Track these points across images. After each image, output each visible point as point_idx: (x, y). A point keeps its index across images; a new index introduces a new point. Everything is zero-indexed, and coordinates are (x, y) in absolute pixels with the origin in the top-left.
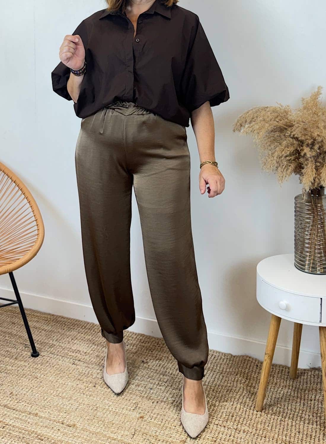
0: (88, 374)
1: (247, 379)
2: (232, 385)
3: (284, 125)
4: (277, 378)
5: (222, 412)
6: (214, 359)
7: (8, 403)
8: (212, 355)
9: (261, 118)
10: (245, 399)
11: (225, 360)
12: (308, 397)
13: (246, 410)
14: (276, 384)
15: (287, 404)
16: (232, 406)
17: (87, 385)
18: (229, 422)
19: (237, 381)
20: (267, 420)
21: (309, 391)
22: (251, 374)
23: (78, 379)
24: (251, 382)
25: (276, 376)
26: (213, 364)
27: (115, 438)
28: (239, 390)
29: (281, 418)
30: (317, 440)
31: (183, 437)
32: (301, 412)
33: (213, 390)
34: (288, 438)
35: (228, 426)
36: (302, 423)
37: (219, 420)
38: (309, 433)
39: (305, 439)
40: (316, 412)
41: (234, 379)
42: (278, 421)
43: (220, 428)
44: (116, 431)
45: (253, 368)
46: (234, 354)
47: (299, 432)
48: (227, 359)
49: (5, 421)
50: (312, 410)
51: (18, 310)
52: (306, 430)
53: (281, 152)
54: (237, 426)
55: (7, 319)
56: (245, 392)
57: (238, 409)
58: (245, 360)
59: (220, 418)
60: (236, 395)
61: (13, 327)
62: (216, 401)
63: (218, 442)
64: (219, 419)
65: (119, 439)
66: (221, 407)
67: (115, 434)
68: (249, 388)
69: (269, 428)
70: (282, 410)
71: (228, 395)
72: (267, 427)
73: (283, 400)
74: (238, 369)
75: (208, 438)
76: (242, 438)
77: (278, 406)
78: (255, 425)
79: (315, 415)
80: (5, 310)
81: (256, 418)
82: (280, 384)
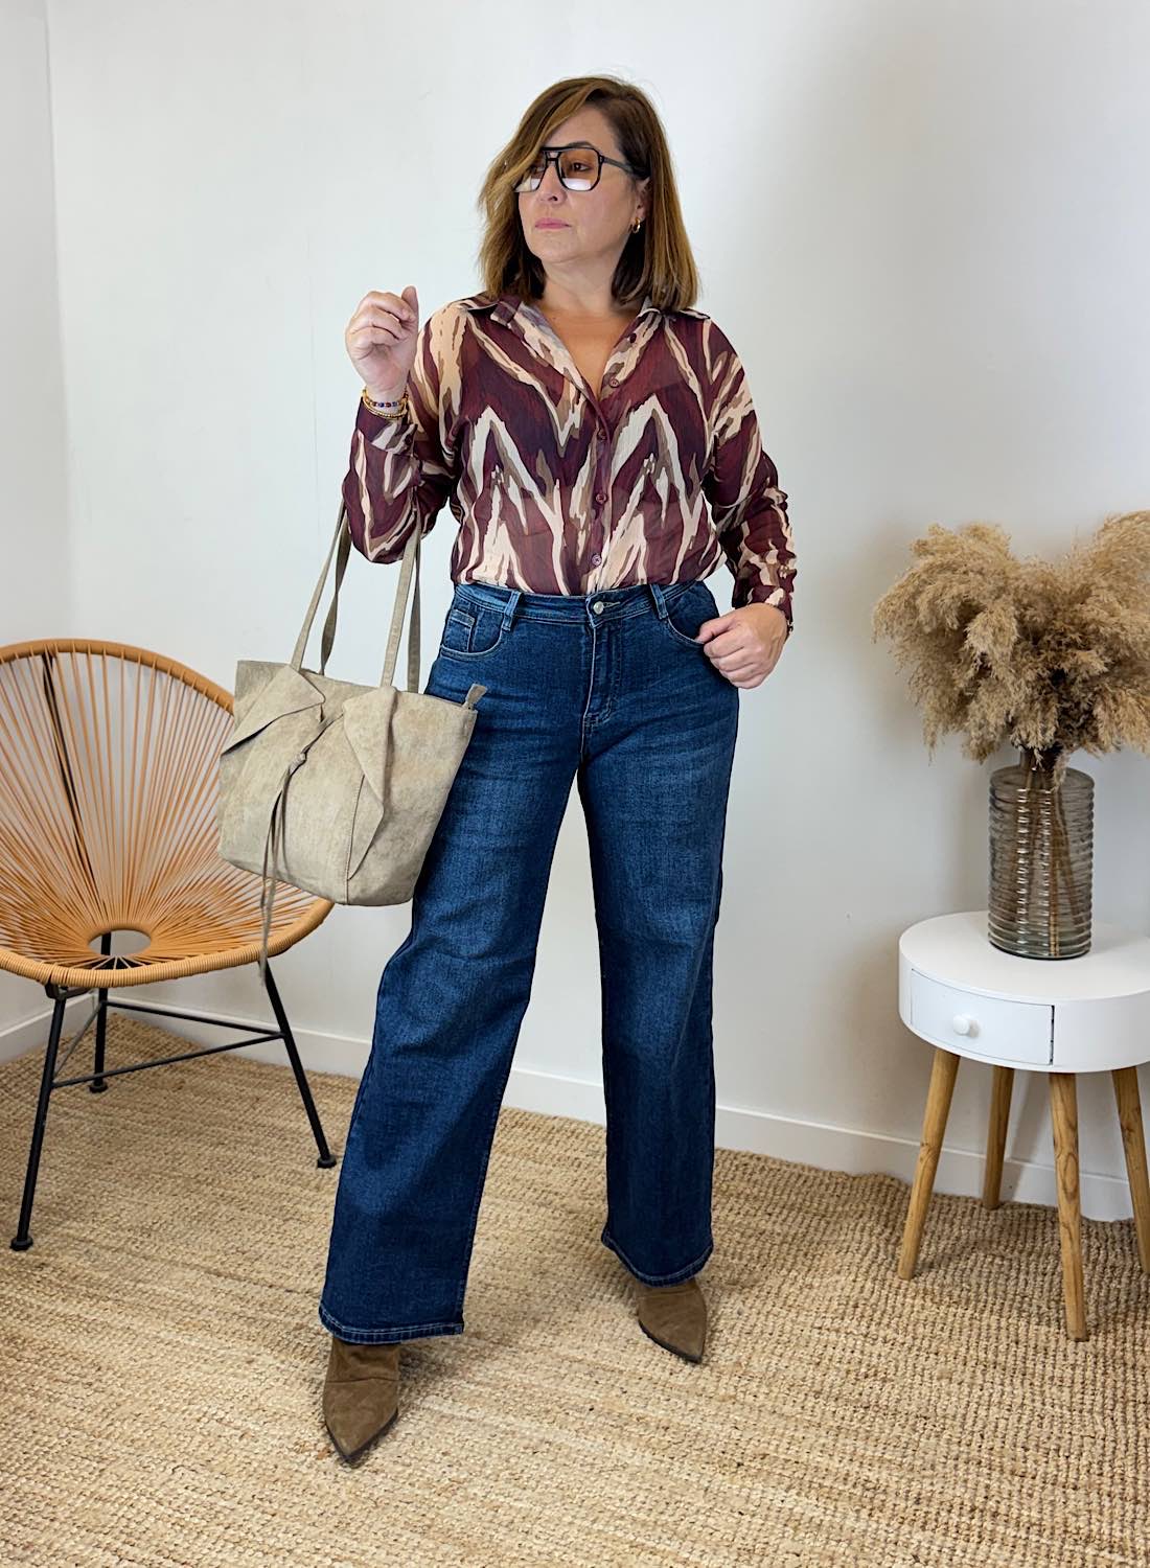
1: (886, 1226)
5: (828, 1296)
6: (803, 1185)
7: (314, 1285)
8: (800, 1176)
10: (882, 1272)
11: (832, 1188)
12: (1036, 1268)
13: (887, 1295)
14: (958, 1239)
15: (984, 1283)
16: (852, 1284)
18: (847, 1320)
20: (938, 1318)
21: (1039, 1256)
22: (896, 1217)
24: (897, 1234)
25: (957, 1222)
26: (800, 1196)
27: (580, 1358)
28: (868, 1250)
29: (971, 1312)
30: (1060, 1356)
32: (1018, 1298)
34: (991, 1356)
35: (847, 1327)
36: (1023, 1323)
37: (824, 1317)
38: (1041, 1345)
39: (1031, 1357)
40: (1056, 1298)
41: (853, 1225)
42: (966, 1319)
43: (828, 1335)
44: (580, 1343)
45: (900, 1204)
47: (1017, 1343)
48: (837, 1184)
49: (311, 1326)
50: (1046, 1294)
52: (1034, 1339)
54: (868, 1328)
57: (866, 1294)
58: (881, 1184)
59: (826, 1312)
65: (590, 1358)
67: (581, 1350)
68: (890, 1247)
69: (943, 1335)
70: (973, 1295)
71: (842, 1260)
72: (940, 1333)
73: (976, 1272)
74: (865, 1204)
76: (883, 1354)
78: (910, 1328)
79: (1053, 1304)
81: (912, 1312)
82: (968, 1238)
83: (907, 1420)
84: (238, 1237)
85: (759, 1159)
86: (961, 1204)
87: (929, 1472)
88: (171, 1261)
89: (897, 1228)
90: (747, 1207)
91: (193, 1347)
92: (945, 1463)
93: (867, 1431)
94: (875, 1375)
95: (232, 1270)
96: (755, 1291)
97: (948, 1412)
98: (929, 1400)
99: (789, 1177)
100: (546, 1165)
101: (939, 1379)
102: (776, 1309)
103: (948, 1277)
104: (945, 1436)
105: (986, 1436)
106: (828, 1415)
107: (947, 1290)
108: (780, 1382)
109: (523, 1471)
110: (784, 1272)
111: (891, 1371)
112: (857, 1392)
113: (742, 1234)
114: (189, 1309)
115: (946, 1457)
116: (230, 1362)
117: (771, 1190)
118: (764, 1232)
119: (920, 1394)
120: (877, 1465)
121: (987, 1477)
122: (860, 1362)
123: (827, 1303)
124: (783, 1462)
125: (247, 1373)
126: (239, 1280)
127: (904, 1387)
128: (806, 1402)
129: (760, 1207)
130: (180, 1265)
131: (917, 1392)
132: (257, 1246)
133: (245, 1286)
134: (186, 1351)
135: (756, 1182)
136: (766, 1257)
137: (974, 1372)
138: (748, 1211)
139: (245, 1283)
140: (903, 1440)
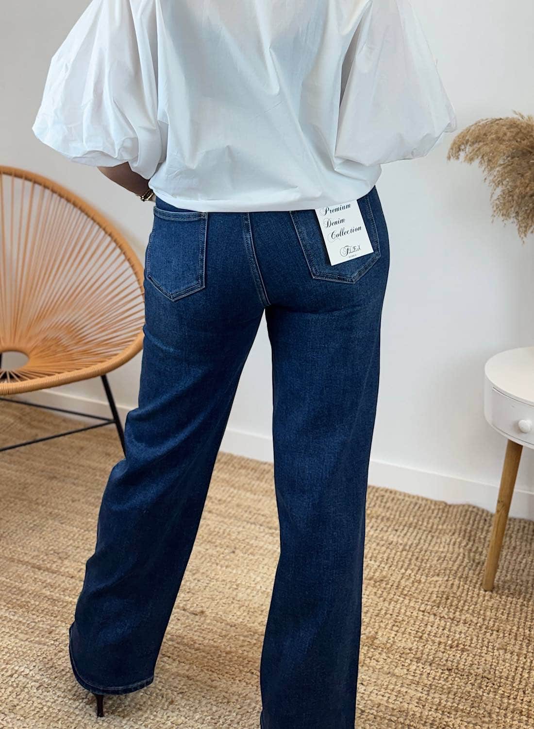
0: (224, 533)
1: (469, 540)
2: (446, 549)
3: (528, 146)
4: (516, 538)
5: (430, 592)
8: (416, 504)
9: (493, 136)
10: (466, 572)
11: (436, 512)
13: (468, 588)
14: (515, 548)
16: (446, 583)
17: (223, 549)
18: (441, 608)
19: (454, 544)
20: (500, 605)
22: (476, 533)
23: (207, 540)
25: (514, 536)
26: (416, 517)
28: (457, 557)
29: (522, 601)
31: (371, 630)
33: (417, 558)
35: (440, 613)
37: (427, 604)
41: (448, 540)
42: (518, 606)
43: (429, 617)
45: (478, 524)
46: (449, 502)
48: (439, 509)
51: (116, 434)
53: (525, 189)
54: (454, 613)
55: (98, 448)
56: (466, 560)
57: (455, 587)
58: (467, 511)
59: (428, 601)
60: (453, 565)
61: (107, 460)
62: (422, 575)
63: (424, 638)
64: (426, 602)
66: (430, 583)
68: (472, 554)
69: (503, 617)
70: (524, 588)
71: (441, 565)
72: (501, 616)
74: (456, 525)
75: (410, 633)
76: (463, 631)
77: (517, 583)
78: (482, 612)
80: (95, 434)
81: (484, 601)
82: (521, 548)
83: (476, 679)
84: (57, 543)
85: (391, 492)
86: (517, 523)
87: (487, 719)
88: (11, 558)
89: (476, 541)
90: (382, 526)
91: (16, 621)
92: (497, 712)
93: (449, 688)
94: (457, 646)
95: (48, 566)
96: (383, 585)
97: (503, 674)
98: (491, 665)
99: (409, 505)
100: (259, 495)
101: (498, 650)
102: (396, 597)
103: (509, 575)
104: (500, 692)
105: (527, 692)
106: (424, 676)
107: (506, 586)
108: (394, 652)
109: (220, 717)
110: (403, 571)
111: (468, 643)
112: (445, 658)
113: (378, 544)
114: (16, 593)
115: (499, 708)
116: (38, 633)
117: (398, 513)
118: (392, 542)
119: (486, 660)
120: (454, 713)
121: (525, 723)
122: (448, 637)
123: (429, 595)
124: (391, 710)
125: (47, 640)
126: (53, 572)
127: (475, 655)
128: (411, 666)
129: (390, 526)
130: (16, 561)
131: (483, 659)
132: (69, 549)
133: (55, 577)
134: (10, 623)
135: (388, 508)
136: (392, 560)
137: (521, 644)
138: (382, 529)
139: (55, 575)
140: (473, 695)
